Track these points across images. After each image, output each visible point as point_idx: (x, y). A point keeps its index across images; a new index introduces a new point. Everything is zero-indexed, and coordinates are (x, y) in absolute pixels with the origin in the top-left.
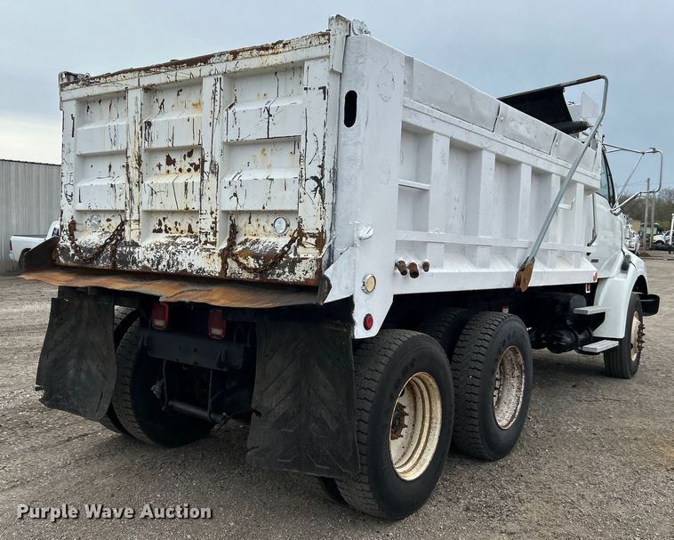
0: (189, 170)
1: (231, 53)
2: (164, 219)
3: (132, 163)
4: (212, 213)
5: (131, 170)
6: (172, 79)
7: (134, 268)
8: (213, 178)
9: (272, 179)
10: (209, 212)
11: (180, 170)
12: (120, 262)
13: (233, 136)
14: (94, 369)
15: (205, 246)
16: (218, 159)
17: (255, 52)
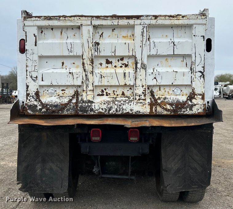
0: (121, 67)
1: (153, 16)
2: (105, 89)
3: (87, 62)
4: (143, 86)
5: (86, 65)
6: (116, 23)
7: (92, 113)
9: (177, 72)
10: (141, 86)
11: (115, 66)
12: (81, 111)
13: (153, 52)
14: (54, 167)
15: (139, 101)
17: (167, 18)
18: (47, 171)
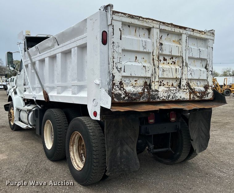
0: (172, 64)
1: (192, 29)
2: (162, 81)
3: (156, 58)
4: (186, 79)
5: (155, 61)
7: (158, 100)
8: (186, 68)
9: (201, 70)
10: (185, 79)
11: (168, 63)
12: (152, 99)
13: (191, 55)
15: (184, 90)
16: (187, 62)
17: (198, 32)
18: (124, 153)
